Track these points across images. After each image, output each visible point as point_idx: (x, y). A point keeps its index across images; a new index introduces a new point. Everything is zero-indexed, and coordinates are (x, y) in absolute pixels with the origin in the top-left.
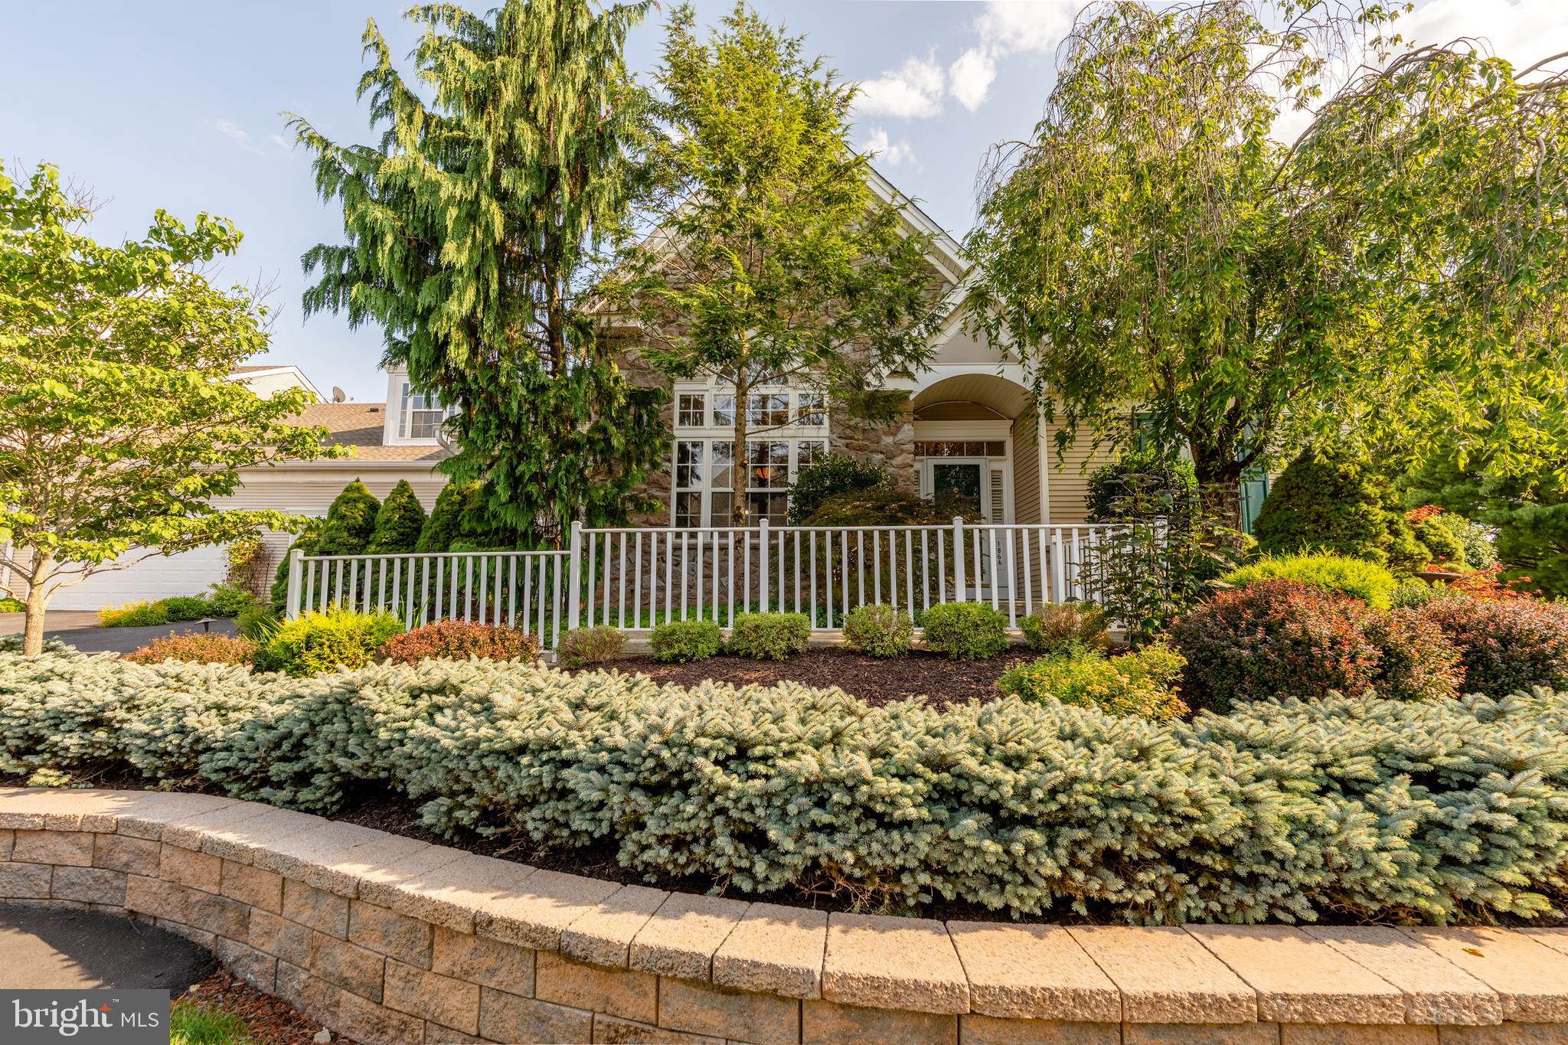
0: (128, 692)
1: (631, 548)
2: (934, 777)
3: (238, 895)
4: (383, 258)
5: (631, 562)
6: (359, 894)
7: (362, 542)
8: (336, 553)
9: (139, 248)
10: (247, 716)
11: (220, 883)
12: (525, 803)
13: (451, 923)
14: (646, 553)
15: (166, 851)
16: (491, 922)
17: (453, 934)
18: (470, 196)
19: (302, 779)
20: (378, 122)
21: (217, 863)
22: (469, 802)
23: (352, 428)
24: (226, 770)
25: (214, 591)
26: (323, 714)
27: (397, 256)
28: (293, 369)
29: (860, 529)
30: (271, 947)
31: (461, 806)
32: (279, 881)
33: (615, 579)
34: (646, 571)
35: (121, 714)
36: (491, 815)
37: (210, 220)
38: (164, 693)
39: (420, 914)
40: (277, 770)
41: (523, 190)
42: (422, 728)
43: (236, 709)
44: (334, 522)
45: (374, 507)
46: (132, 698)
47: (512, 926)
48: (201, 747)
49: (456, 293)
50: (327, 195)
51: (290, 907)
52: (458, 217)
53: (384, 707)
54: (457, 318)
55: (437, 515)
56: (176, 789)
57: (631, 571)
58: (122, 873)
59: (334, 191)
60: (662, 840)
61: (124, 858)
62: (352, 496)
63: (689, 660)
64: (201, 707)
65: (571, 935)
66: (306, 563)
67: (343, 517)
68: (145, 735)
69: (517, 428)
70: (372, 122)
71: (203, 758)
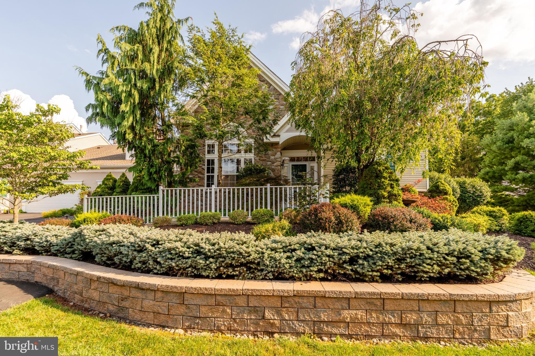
0: (34, 232)
1: (193, 193)
2: (195, 248)
3: (57, 277)
4: (105, 109)
5: (193, 197)
6: (78, 274)
7: (112, 192)
8: (104, 195)
9: (33, 114)
10: (62, 238)
11: (53, 274)
12: (115, 255)
13: (93, 278)
14: (197, 194)
15: (42, 267)
16: (100, 278)
17: (95, 281)
18: (129, 89)
19: (73, 252)
20: (104, 65)
21: (52, 270)
22: (105, 256)
23: (117, 154)
24: (58, 250)
25: (76, 207)
26: (76, 236)
27: (109, 108)
28: (100, 134)
29: (250, 188)
30: (63, 287)
31: (103, 257)
32: (64, 273)
33: (189, 202)
34: (197, 200)
35: (33, 237)
36: (110, 258)
37: (52, 106)
38: (44, 232)
39: (88, 277)
40: (68, 250)
41: (145, 86)
42: (96, 239)
43: (60, 236)
44: (103, 186)
45: (115, 181)
46: (35, 233)
47: (104, 278)
48: (51, 245)
49: (126, 119)
50: (89, 90)
51: (66, 278)
52: (125, 96)
53: (88, 234)
54: (127, 126)
55: (133, 183)
56: (46, 255)
57: (193, 200)
58: (33, 273)
59: (91, 89)
60: (140, 262)
61: (34, 269)
62: (109, 178)
63: (186, 225)
64: (51, 236)
65: (114, 279)
66: (88, 199)
67: (106, 184)
68: (39, 242)
69: (150, 158)
70: (102, 65)
71: (52, 247)
